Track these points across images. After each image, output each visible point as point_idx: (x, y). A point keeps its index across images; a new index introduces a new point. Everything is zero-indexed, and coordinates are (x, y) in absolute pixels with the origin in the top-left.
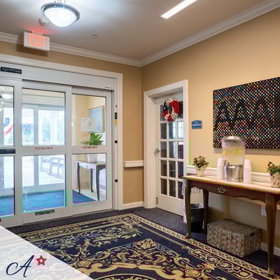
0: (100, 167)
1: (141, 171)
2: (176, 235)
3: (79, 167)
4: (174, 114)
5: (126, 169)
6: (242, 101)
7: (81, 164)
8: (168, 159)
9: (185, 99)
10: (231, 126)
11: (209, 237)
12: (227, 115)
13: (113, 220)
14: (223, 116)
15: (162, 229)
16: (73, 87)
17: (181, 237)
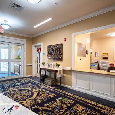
0: (20, 66)
1: (31, 67)
2: (38, 82)
3: (14, 66)
4: (40, 51)
5: (27, 66)
6: (53, 49)
7: (15, 65)
8: (38, 63)
9: (42, 47)
10: (51, 55)
11: (45, 82)
12: (50, 52)
13: (22, 80)
14: (49, 52)
15: (35, 81)
16: (11, 43)
17: (39, 83)
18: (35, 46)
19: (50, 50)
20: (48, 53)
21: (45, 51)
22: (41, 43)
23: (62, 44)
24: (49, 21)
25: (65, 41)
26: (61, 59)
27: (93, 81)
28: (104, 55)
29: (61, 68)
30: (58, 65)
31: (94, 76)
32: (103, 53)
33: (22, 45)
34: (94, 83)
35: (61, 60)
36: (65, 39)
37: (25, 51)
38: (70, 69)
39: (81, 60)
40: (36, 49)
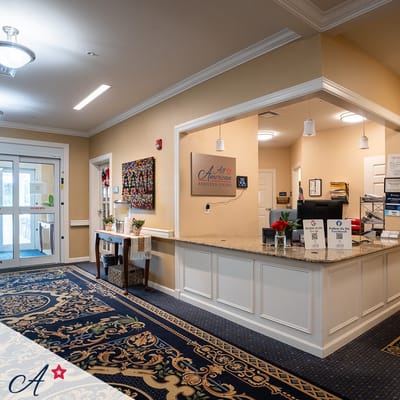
18: (99, 165)
19: (126, 177)
20: (125, 187)
21: (117, 179)
22: (109, 156)
23: (153, 159)
24: (101, 96)
25: (160, 148)
26: (151, 206)
27: (218, 272)
28: (334, 189)
29: (146, 232)
30: (139, 225)
31: (220, 258)
32: (333, 184)
33: (57, 163)
34: (220, 276)
35: (150, 209)
36: (160, 142)
37: (66, 181)
38: (166, 236)
39: (208, 207)
40: (99, 175)
